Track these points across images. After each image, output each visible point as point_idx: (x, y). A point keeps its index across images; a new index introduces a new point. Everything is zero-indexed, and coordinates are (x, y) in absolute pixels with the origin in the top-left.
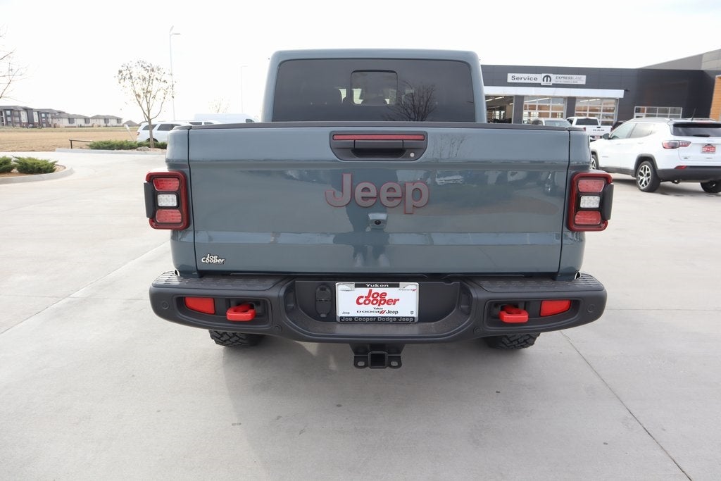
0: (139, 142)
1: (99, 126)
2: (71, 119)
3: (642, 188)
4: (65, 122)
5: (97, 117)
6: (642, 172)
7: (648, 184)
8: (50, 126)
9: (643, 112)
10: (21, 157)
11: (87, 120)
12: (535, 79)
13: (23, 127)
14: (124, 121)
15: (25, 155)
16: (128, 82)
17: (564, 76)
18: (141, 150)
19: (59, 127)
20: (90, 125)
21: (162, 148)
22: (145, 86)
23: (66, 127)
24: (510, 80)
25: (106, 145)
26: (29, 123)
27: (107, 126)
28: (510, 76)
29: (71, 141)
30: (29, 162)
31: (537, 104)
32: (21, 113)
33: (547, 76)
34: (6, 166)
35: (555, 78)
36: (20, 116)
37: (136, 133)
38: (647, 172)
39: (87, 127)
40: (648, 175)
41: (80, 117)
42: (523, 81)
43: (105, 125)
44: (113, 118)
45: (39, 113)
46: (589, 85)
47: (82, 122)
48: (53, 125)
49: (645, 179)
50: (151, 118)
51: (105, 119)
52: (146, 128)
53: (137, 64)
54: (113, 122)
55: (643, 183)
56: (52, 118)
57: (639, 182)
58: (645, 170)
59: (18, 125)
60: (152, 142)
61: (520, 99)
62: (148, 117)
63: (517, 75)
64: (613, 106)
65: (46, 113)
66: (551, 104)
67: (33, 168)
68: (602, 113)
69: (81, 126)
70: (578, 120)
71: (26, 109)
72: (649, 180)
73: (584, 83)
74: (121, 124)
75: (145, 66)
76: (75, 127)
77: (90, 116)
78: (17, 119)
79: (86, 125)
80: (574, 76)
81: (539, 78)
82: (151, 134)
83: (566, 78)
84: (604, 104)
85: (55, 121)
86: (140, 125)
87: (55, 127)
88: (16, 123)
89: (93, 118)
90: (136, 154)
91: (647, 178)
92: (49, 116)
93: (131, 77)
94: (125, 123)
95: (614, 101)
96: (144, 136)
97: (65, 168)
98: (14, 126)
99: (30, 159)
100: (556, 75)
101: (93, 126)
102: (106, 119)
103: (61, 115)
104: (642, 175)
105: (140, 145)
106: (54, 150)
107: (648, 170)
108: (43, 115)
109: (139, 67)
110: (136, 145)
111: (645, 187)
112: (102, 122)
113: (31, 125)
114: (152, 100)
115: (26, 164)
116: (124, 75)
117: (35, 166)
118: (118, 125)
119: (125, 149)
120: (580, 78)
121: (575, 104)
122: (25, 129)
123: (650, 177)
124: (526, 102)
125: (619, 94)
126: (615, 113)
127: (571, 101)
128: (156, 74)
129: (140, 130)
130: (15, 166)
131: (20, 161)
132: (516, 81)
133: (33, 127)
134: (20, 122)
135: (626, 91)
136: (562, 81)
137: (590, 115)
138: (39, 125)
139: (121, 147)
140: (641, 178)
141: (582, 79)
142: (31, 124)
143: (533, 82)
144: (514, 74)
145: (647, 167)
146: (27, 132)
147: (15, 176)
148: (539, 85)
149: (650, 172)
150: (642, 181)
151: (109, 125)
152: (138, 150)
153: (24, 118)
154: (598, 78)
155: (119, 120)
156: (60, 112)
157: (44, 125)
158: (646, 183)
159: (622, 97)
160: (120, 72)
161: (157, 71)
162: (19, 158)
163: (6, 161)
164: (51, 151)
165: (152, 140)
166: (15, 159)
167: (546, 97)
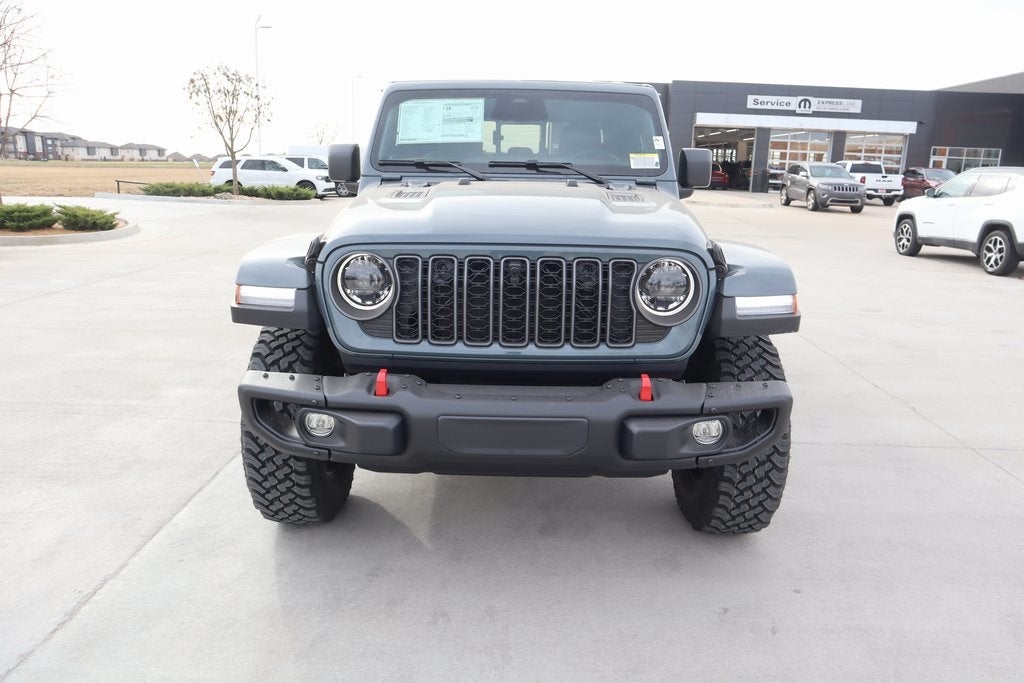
0: (217, 184)
1: (132, 160)
2: (91, 149)
3: (990, 270)
4: (82, 153)
5: (129, 147)
6: (991, 246)
7: (1000, 263)
8: (59, 158)
9: (944, 155)
10: (67, 205)
11: (114, 150)
12: (788, 104)
13: (20, 159)
14: (168, 153)
15: (71, 202)
16: (202, 97)
17: (829, 100)
18: (221, 198)
19: (72, 160)
20: (119, 157)
21: (249, 196)
22: (228, 104)
23: (83, 160)
24: (750, 105)
25: (169, 190)
26: (28, 153)
27: (143, 160)
28: (751, 99)
29: (118, 182)
30: (79, 213)
31: (789, 141)
32: (18, 137)
33: (805, 100)
34: (47, 218)
35: (817, 103)
36: (15, 143)
37: (208, 171)
38: (998, 246)
39: (114, 160)
40: (1001, 251)
41: (104, 146)
42: (769, 107)
43: (141, 158)
44: (152, 148)
45: (44, 138)
46: (865, 115)
47: (106, 153)
48: (63, 157)
49: (994, 256)
50: (234, 150)
51: (140, 150)
52: (225, 165)
53: (217, 71)
54: (153, 155)
55: (992, 262)
56: (62, 146)
57: (985, 261)
58: (995, 244)
59: (13, 156)
60: (235, 187)
61: (765, 132)
62: (231, 150)
63: (761, 98)
64: (900, 145)
65: (54, 139)
66: (809, 142)
67: (86, 222)
68: (883, 155)
69: (105, 160)
70: (853, 165)
71: (24, 133)
72: (1001, 258)
73: (859, 111)
74: (165, 158)
75: (228, 73)
76: (97, 160)
77: (119, 145)
78: (11, 147)
79: (112, 158)
80: (845, 101)
81: (794, 102)
82: (235, 174)
83: (833, 103)
84: (887, 142)
85: (67, 151)
86: (215, 160)
87: (67, 160)
88: (10, 152)
89: (122, 148)
90: (213, 203)
91: (998, 256)
92: (58, 143)
93: (208, 89)
94: (171, 156)
95: (901, 138)
96: (221, 177)
97: (126, 222)
98: (6, 157)
99: (79, 208)
100: (817, 99)
101: (122, 160)
102: (142, 150)
103: (78, 142)
104: (990, 250)
105: (217, 190)
106: (93, 196)
107: (1001, 243)
108: (49, 142)
109: (219, 74)
110: (212, 190)
111: (995, 268)
112: (136, 154)
113: (31, 156)
114: (236, 125)
115: (75, 216)
116: (198, 86)
117: (89, 219)
118: (160, 158)
119: (196, 196)
120: (853, 104)
121: (844, 142)
122: (23, 162)
123: (1003, 254)
124: (774, 138)
125: (910, 127)
126: (903, 156)
127: (839, 137)
128: (243, 87)
129: (216, 167)
130: (60, 218)
131: (65, 211)
132: (759, 107)
133: (34, 159)
134: (15, 152)
135: (920, 123)
136: (827, 108)
137: (869, 158)
138: (44, 157)
139: (189, 192)
140: (989, 255)
141: (856, 106)
142: (31, 154)
143: (785, 108)
144: (756, 97)
145: (999, 239)
146: (28, 166)
147: (58, 234)
148: (793, 113)
149: (1003, 246)
150: (989, 259)
151: (145, 158)
152: (216, 197)
153: (21, 145)
154: (879, 104)
155: (161, 151)
156: (74, 138)
157: (51, 156)
158: (996, 263)
159: (915, 132)
160: (192, 81)
161: (245, 82)
162: (64, 207)
163: (46, 212)
164: (87, 196)
165: (235, 183)
166: (59, 209)
167: (802, 130)
